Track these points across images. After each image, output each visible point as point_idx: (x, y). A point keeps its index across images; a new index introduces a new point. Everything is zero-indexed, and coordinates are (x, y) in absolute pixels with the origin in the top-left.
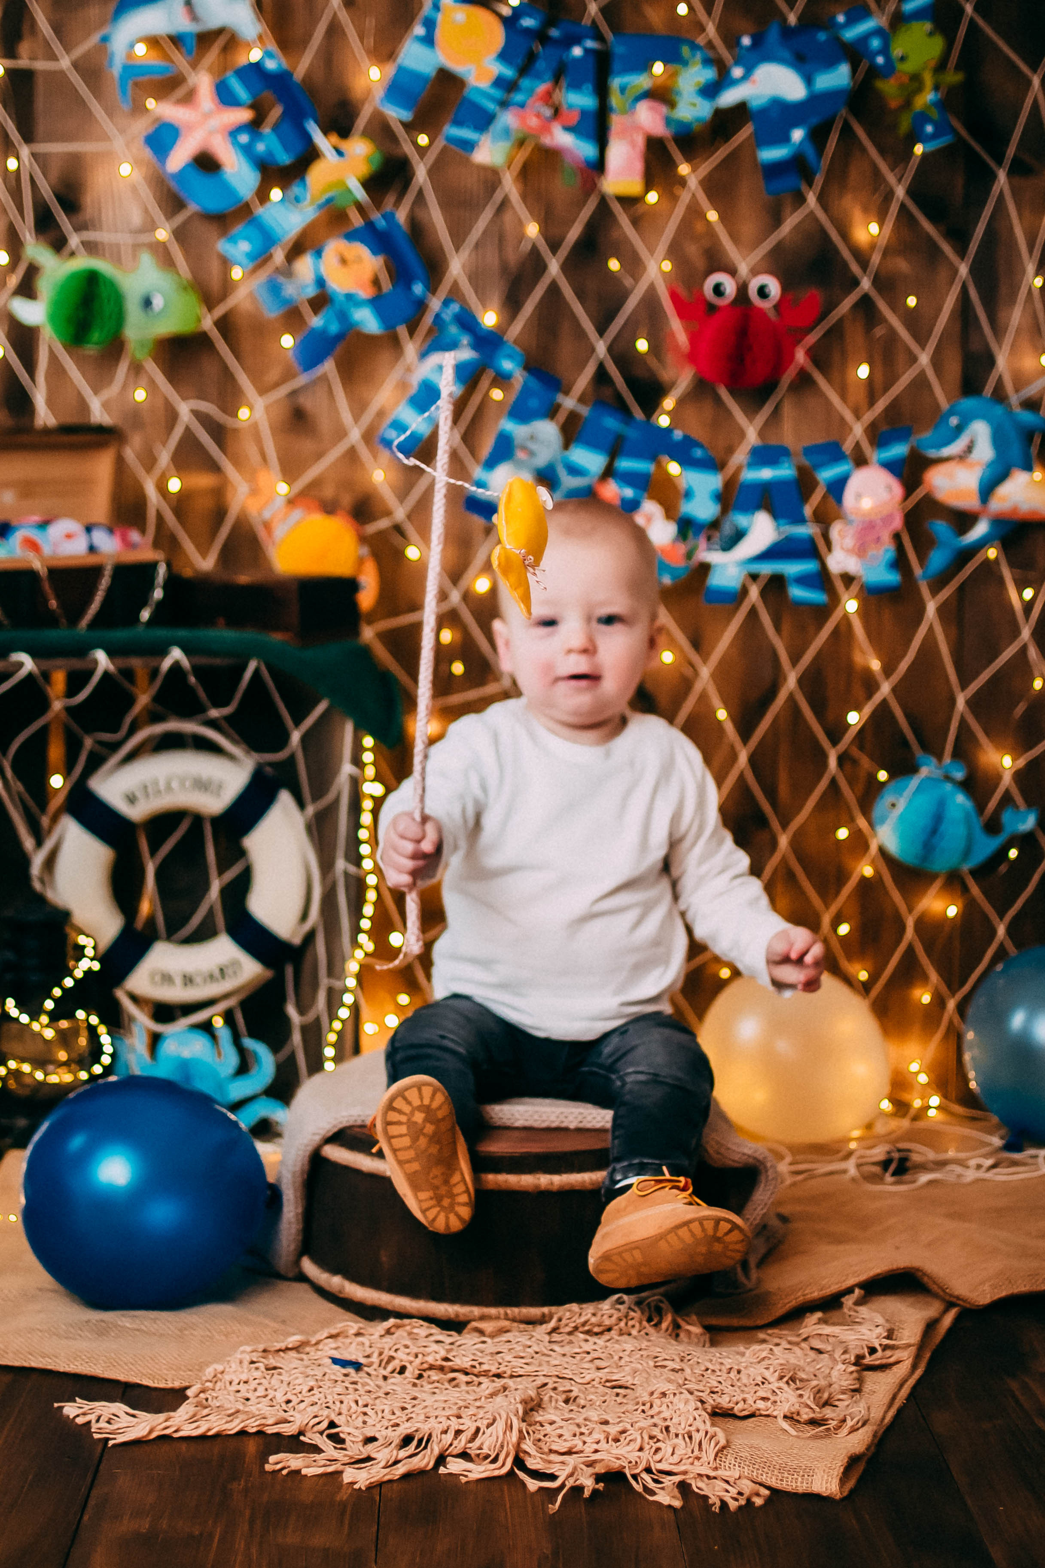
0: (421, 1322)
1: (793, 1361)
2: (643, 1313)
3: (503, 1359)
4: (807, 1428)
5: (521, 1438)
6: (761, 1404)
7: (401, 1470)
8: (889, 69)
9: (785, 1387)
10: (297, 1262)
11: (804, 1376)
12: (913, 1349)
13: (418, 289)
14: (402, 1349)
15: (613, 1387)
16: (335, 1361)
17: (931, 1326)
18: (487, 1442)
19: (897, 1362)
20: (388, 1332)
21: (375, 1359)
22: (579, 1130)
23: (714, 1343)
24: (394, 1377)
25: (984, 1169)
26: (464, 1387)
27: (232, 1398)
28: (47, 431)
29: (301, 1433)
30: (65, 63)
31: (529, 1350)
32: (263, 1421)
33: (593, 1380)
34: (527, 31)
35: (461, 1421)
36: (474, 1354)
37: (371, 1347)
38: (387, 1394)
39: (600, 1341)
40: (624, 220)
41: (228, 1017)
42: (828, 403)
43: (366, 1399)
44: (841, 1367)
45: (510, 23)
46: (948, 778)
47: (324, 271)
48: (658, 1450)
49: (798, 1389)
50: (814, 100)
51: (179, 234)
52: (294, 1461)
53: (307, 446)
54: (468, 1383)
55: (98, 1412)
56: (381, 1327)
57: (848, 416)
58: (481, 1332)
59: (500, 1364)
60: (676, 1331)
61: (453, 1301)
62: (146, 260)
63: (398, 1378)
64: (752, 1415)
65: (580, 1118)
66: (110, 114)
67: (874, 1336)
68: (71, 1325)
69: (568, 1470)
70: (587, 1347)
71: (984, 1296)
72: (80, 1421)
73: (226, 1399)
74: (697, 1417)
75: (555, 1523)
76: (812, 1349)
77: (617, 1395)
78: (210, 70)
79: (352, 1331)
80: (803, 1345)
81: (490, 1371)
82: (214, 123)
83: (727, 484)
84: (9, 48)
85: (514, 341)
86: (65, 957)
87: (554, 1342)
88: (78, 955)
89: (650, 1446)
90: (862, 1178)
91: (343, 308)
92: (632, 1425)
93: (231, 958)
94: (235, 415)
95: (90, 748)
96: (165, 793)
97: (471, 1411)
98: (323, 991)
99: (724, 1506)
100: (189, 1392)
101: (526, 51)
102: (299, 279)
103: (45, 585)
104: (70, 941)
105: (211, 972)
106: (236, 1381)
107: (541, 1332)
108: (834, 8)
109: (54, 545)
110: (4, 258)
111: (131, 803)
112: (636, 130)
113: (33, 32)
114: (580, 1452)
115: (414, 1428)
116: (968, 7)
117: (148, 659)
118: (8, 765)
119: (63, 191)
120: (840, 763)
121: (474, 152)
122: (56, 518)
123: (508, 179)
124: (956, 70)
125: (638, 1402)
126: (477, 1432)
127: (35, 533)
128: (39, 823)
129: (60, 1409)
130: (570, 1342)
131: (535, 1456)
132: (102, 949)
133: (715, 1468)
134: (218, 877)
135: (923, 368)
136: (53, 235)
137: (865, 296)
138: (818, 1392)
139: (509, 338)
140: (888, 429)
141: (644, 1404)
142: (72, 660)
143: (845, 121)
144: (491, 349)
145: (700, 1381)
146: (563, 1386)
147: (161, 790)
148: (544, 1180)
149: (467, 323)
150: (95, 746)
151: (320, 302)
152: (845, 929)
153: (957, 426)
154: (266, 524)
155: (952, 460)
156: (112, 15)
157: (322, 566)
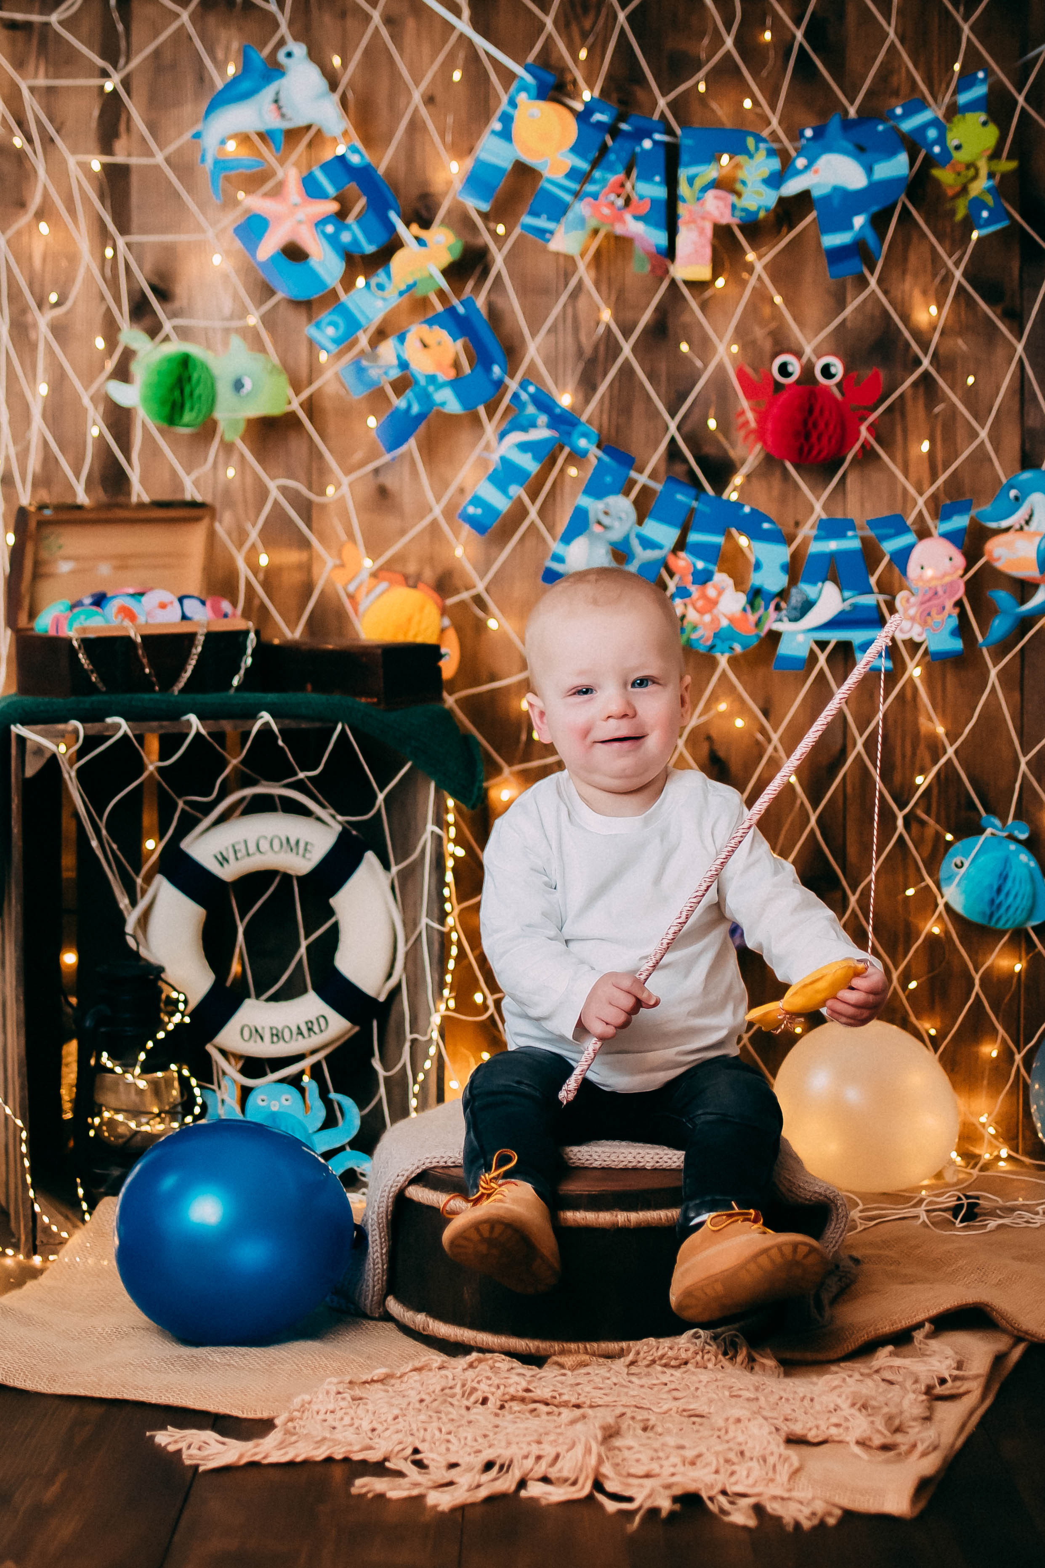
0: (503, 1357)
1: (864, 1391)
2: (718, 1347)
3: (582, 1390)
4: (878, 1452)
5: (600, 1461)
6: (833, 1431)
7: (483, 1493)
8: (946, 158)
9: (857, 1414)
10: (382, 1302)
11: (875, 1404)
12: (982, 1381)
13: (496, 370)
14: (484, 1380)
15: (690, 1416)
17: (999, 1359)
18: (566, 1468)
19: (967, 1392)
20: (471, 1366)
21: (458, 1390)
22: (655, 1170)
23: (787, 1374)
24: (476, 1408)
26: (544, 1417)
27: (318, 1427)
28: (141, 506)
29: (386, 1459)
30: (159, 158)
31: (608, 1381)
32: (349, 1448)
33: (671, 1410)
34: (599, 123)
35: (542, 1446)
36: (554, 1385)
37: (454, 1379)
38: (470, 1422)
39: (678, 1373)
40: (694, 304)
41: (316, 1072)
42: (893, 475)
43: (450, 1427)
44: (912, 1396)
46: (1011, 838)
47: (406, 356)
48: (733, 1473)
49: (869, 1415)
50: (874, 188)
51: (268, 320)
52: (379, 1485)
53: (392, 523)
54: (549, 1413)
55: (189, 1440)
56: (462, 1362)
57: (912, 490)
58: (562, 1366)
59: (579, 1394)
60: (751, 1364)
61: (534, 1336)
62: (236, 341)
63: (480, 1408)
64: (824, 1442)
65: (656, 1158)
66: (202, 207)
67: (944, 1367)
68: (162, 1360)
69: (646, 1492)
70: (665, 1379)
72: (171, 1448)
73: (313, 1427)
74: (771, 1440)
75: (632, 1539)
76: (883, 1380)
77: (694, 1423)
78: (296, 164)
79: (436, 1365)
80: (876, 1377)
81: (570, 1401)
82: (301, 215)
83: (794, 556)
84: (106, 145)
85: (589, 421)
86: (159, 1010)
87: (633, 1374)
88: (170, 1008)
89: (725, 1469)
90: (932, 1223)
91: (425, 390)
92: (708, 1450)
93: (317, 1014)
94: (322, 493)
95: (183, 811)
96: (254, 854)
97: (552, 1437)
98: (407, 1046)
99: (797, 1525)
100: (277, 1422)
101: (597, 144)
102: (382, 362)
103: (140, 652)
104: (163, 996)
105: (299, 1028)
106: (323, 1411)
107: (619, 1365)
108: (893, 101)
109: (148, 614)
110: (100, 343)
111: (222, 864)
112: (703, 218)
113: (128, 129)
114: (657, 1475)
115: (496, 1455)
116: (1021, 99)
117: (239, 722)
118: (102, 826)
119: (156, 281)
120: (907, 825)
121: (548, 241)
122: (151, 589)
123: (582, 266)
124: (1010, 158)
125: (713, 1429)
126: (557, 1457)
127: (130, 603)
128: (134, 883)
129: (152, 1438)
130: (648, 1374)
131: (613, 1480)
132: (193, 1004)
133: (790, 1490)
134: (306, 937)
135: (983, 442)
136: (148, 321)
137: (926, 375)
138: (890, 1419)
139: (584, 418)
140: (948, 502)
141: (719, 1430)
142: (165, 723)
143: (904, 208)
144: (567, 428)
145: (775, 1409)
146: (641, 1415)
147: (251, 852)
148: (621, 1217)
149: (544, 403)
150: (187, 808)
151: (402, 384)
152: (913, 985)
153: (1017, 498)
154: (351, 597)
155: (1012, 531)
156: (204, 114)
157: (406, 634)
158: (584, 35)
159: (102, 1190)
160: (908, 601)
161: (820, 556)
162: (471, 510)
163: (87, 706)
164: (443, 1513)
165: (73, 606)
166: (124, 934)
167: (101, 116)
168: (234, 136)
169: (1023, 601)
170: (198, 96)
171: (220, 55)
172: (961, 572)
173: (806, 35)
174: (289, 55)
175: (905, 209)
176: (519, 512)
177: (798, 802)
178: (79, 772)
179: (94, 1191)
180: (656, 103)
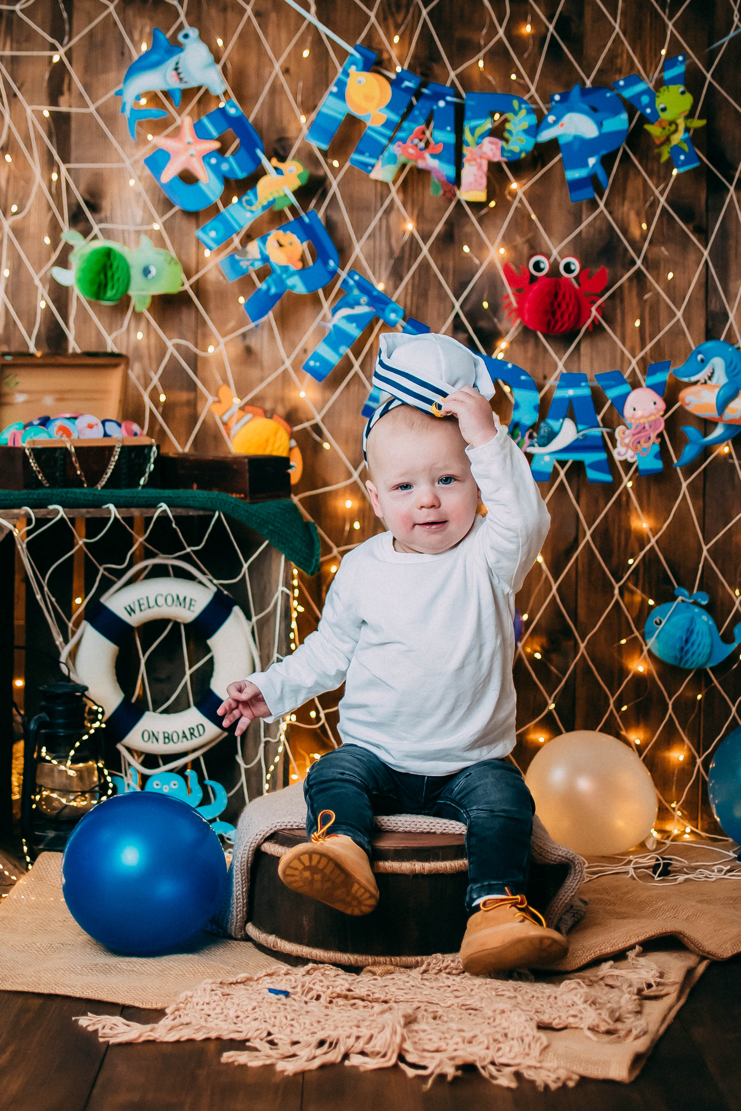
0: (331, 967)
1: (593, 993)
3: (389, 990)
4: (604, 1036)
5: (403, 1039)
6: (571, 1020)
7: (316, 1064)
9: (589, 1008)
10: (244, 927)
11: (601, 1001)
12: (677, 987)
13: (332, 263)
14: (318, 983)
15: (467, 1009)
16: (271, 990)
17: (690, 972)
18: (378, 1045)
19: (667, 994)
20: (308, 973)
21: (299, 989)
22: (442, 834)
23: (538, 980)
24: (312, 1002)
25: (723, 873)
26: (362, 1009)
27: (198, 1015)
28: (75, 355)
29: (247, 1039)
30: (92, 109)
31: (407, 984)
32: (220, 1030)
33: (453, 1004)
34: (407, 88)
35: (360, 1029)
36: (368, 987)
37: (296, 982)
38: (307, 1012)
39: (458, 979)
40: (474, 219)
41: (196, 765)
42: (615, 343)
43: (293, 1015)
44: (627, 996)
45: (396, 84)
46: (696, 603)
47: (267, 253)
48: (499, 1049)
49: (597, 1009)
50: (602, 137)
51: (168, 226)
52: (241, 1058)
53: (255, 373)
54: (365, 1007)
55: (103, 1023)
56: (302, 970)
57: (627, 354)
58: (374, 974)
59: (387, 993)
61: (353, 952)
62: (145, 240)
63: (314, 1003)
64: (565, 1028)
65: (444, 827)
66: (122, 144)
67: (650, 976)
69: (436, 1062)
70: (449, 983)
71: (726, 951)
72: (90, 1029)
73: (194, 1015)
74: (527, 1027)
75: (427, 1097)
76: (607, 985)
77: (470, 1014)
78: (190, 114)
79: (283, 972)
80: (601, 983)
81: (380, 998)
82: (192, 151)
83: (543, 400)
84: (54, 99)
85: (397, 301)
86: (84, 719)
87: (426, 979)
88: (92, 717)
89: (494, 1046)
90: (638, 877)
91: (280, 277)
92: (481, 1032)
93: (197, 723)
94: (205, 350)
95: (103, 575)
96: (153, 607)
97: (367, 1023)
98: (262, 745)
99: (547, 1087)
100: (167, 1011)
101: (406, 103)
102: (250, 257)
103: (74, 459)
104: (87, 709)
105: (184, 733)
106: (202, 1003)
107: (415, 973)
108: (617, 77)
109: (80, 432)
110: (47, 241)
111: (130, 614)
112: (481, 157)
113: (69, 89)
114: (445, 1050)
115: (327, 1035)
116: (709, 76)
117: (144, 510)
118: (45, 584)
119: (87, 197)
120: (621, 593)
121: (371, 171)
122: (82, 415)
123: (394, 189)
124: (700, 118)
125: (485, 1018)
126: (371, 1037)
127: (67, 424)
128: (67, 626)
129: (77, 1021)
130: (436, 979)
131: (413, 1053)
132: (108, 714)
133: (540, 1062)
134: (190, 667)
135: (679, 320)
136: (82, 226)
137: (639, 271)
138: (612, 1012)
139: (394, 299)
140: (653, 363)
141: (489, 1018)
142: (91, 510)
143: (625, 151)
144: (382, 306)
145: (528, 1004)
146: (432, 1008)
147: (151, 605)
148: (418, 866)
149: (365, 288)
150: (106, 573)
151: (265, 273)
152: (624, 708)
153: (702, 361)
154: (225, 424)
155: (699, 383)
156: (123, 77)
157: (264, 450)
158: (397, 27)
159: (41, 847)
160: (624, 433)
161: (562, 400)
162: (312, 363)
163: (35, 497)
164: (288, 1076)
165: (26, 426)
166: (59, 662)
167: (51, 78)
168: (146, 94)
169: (705, 435)
170: (120, 64)
171: (136, 37)
172: (662, 413)
173: (555, 28)
174: (186, 36)
175: (625, 153)
176: (347, 365)
177: (544, 576)
178: (29, 544)
179: (35, 847)
180: (448, 75)
